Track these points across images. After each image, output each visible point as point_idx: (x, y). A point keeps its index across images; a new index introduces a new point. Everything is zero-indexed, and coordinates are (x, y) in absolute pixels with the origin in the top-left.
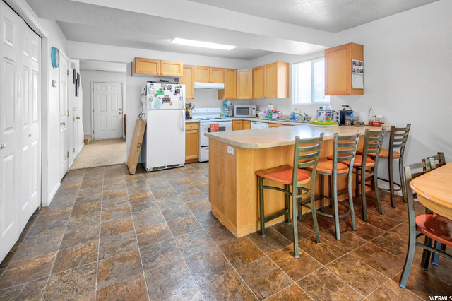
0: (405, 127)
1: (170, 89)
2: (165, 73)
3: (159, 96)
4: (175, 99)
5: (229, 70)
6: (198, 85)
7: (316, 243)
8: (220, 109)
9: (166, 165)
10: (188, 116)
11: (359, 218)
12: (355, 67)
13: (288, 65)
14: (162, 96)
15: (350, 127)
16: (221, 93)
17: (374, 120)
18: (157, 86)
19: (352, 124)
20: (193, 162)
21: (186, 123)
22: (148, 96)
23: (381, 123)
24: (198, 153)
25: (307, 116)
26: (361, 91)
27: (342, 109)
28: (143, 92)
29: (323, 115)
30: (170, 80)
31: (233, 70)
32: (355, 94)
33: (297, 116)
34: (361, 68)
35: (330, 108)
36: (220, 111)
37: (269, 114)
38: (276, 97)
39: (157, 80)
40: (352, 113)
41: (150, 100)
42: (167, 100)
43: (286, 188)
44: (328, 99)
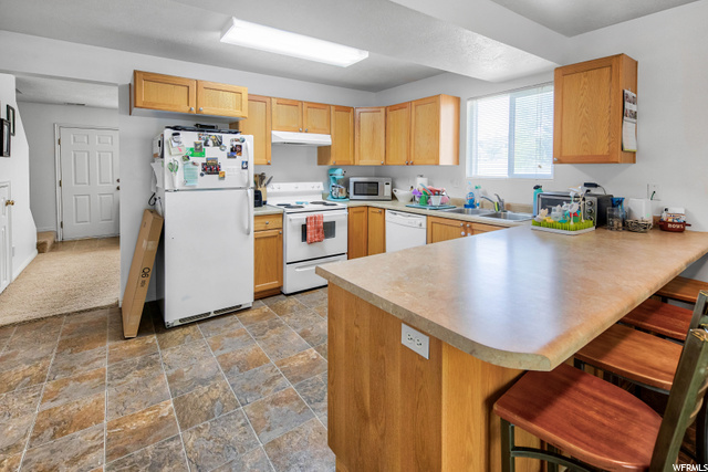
1: (219, 143)
2: (207, 110)
3: (192, 159)
4: (229, 166)
5: (339, 108)
6: (280, 136)
8: (321, 184)
9: (212, 310)
10: (259, 201)
12: (627, 105)
13: (458, 100)
14: (200, 160)
15: (624, 234)
16: (323, 153)
17: (664, 215)
18: (189, 139)
19: (626, 226)
20: (270, 294)
21: (256, 217)
22: (168, 159)
23: (684, 224)
24: (280, 276)
25: (503, 202)
26: (632, 157)
28: (157, 150)
30: (220, 126)
31: (347, 109)
32: (625, 162)
34: (634, 108)
36: (322, 188)
37: (425, 197)
38: (437, 164)
39: (191, 124)
40: (620, 202)
41: (173, 168)
42: (212, 168)
44: (547, 170)
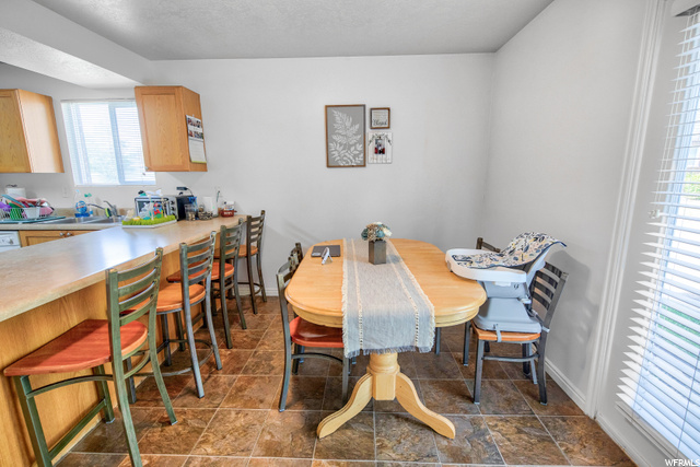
0: (259, 215)
7: (170, 424)
11: (222, 347)
12: (191, 128)
13: (49, 101)
15: (195, 222)
17: (223, 207)
19: (197, 217)
23: (233, 211)
25: (114, 207)
26: (203, 167)
27: (177, 193)
29: (149, 208)
32: (196, 170)
33: (90, 208)
34: (199, 130)
35: (160, 193)
37: (14, 209)
38: (28, 172)
40: (194, 200)
43: (97, 372)
44: (151, 177)
